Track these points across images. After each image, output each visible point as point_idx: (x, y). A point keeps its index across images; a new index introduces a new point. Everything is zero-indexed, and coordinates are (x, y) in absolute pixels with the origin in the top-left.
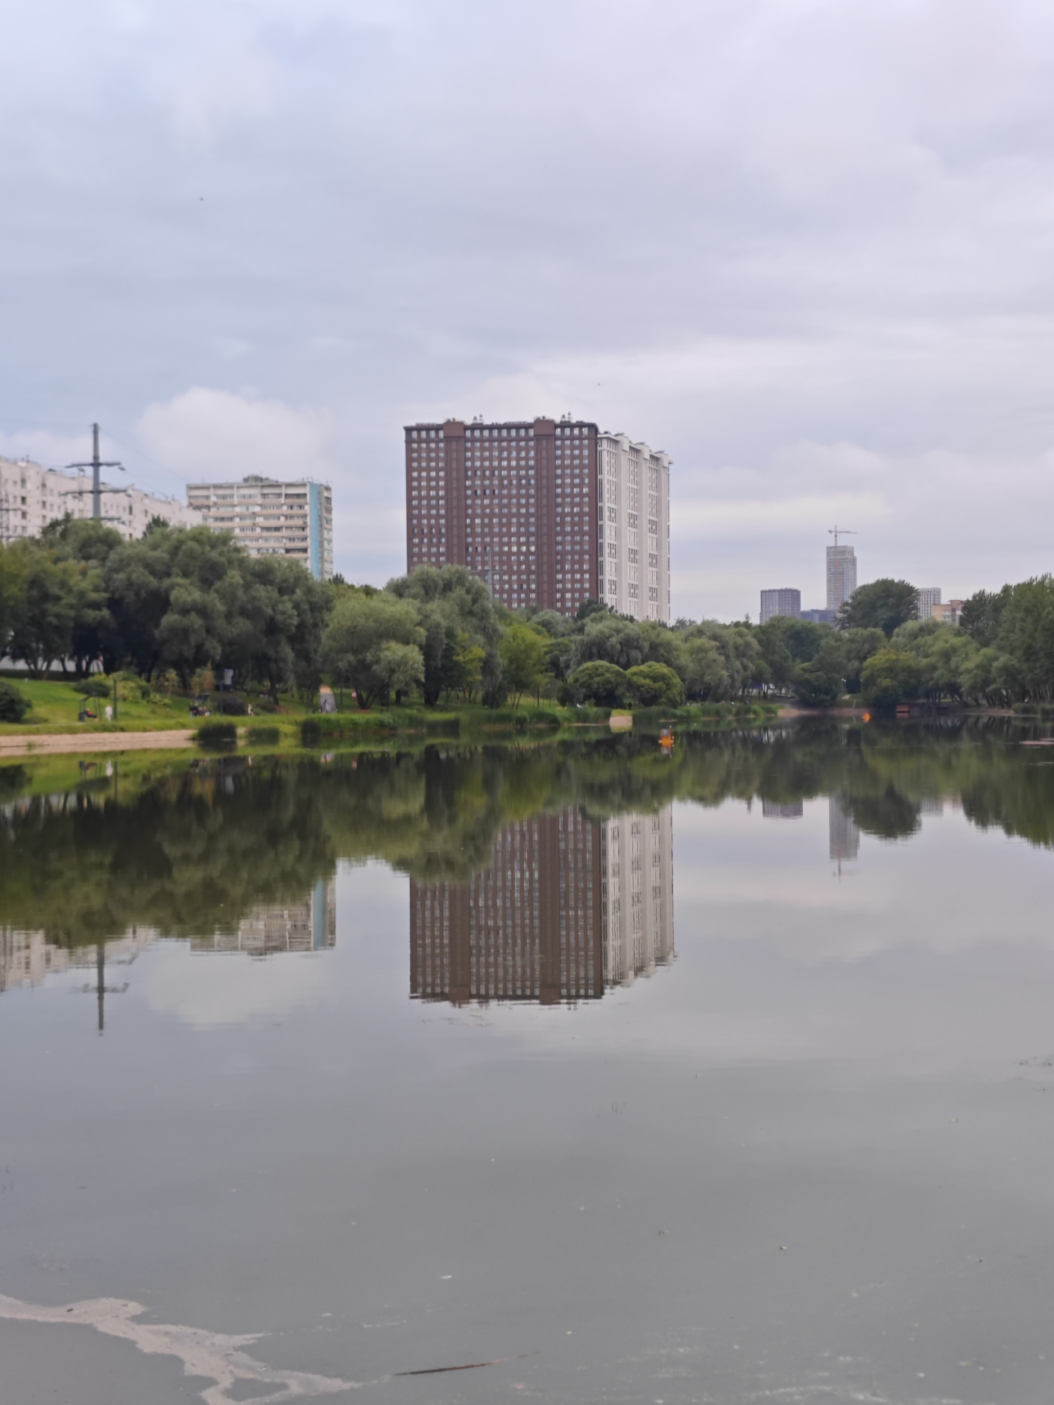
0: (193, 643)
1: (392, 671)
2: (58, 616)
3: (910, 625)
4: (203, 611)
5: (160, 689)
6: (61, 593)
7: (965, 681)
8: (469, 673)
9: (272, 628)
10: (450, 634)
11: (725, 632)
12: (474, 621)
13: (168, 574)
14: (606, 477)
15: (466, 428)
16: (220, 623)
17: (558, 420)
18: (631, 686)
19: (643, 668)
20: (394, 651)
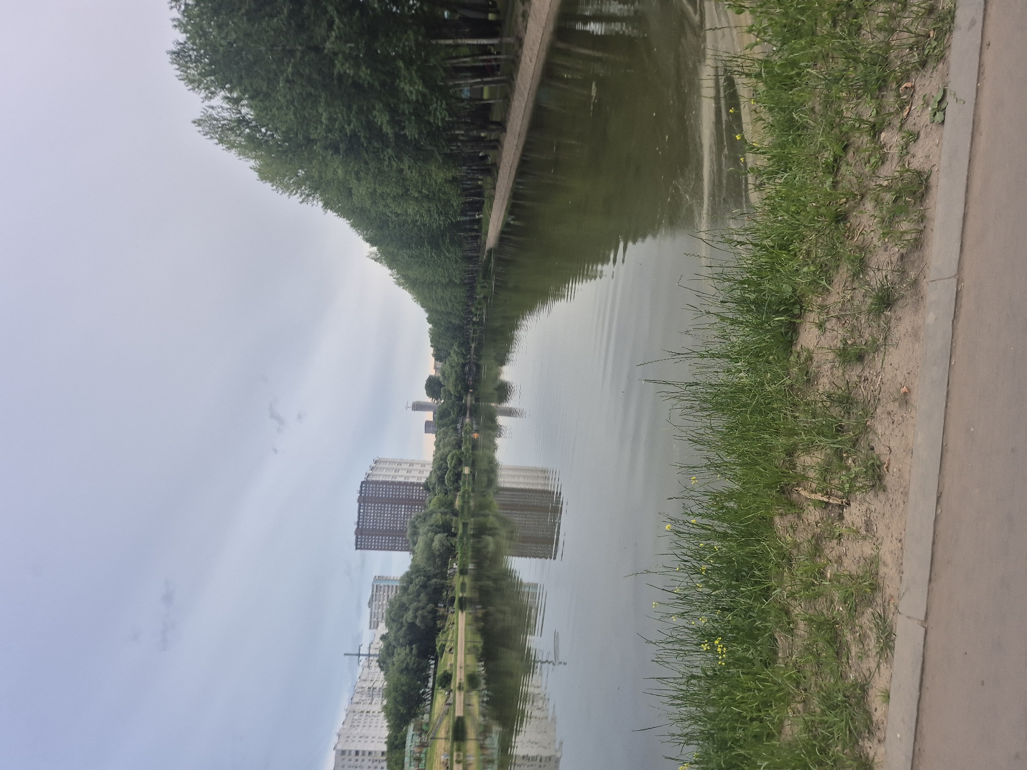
0: (427, 614)
1: (443, 545)
2: (414, 664)
3: (441, 379)
4: (416, 610)
5: (443, 627)
6: (406, 662)
7: (461, 361)
8: (446, 520)
9: (424, 586)
10: (432, 526)
11: (438, 439)
12: (427, 518)
13: (402, 623)
14: (381, 479)
15: (358, 527)
16: (421, 604)
17: (359, 495)
18: (454, 468)
19: (449, 463)
20: (436, 544)
